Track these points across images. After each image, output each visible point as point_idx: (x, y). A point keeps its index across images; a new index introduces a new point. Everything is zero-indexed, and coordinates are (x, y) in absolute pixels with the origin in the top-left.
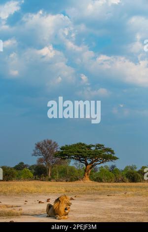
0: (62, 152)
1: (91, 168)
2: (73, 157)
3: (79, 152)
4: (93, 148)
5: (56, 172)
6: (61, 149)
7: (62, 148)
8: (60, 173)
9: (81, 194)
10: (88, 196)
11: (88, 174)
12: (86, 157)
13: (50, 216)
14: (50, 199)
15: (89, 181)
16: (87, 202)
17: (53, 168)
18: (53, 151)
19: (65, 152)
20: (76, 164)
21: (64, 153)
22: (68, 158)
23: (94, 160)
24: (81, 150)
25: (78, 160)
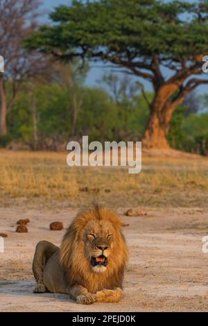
0: (60, 29)
1: (174, 99)
2: (104, 49)
3: (127, 32)
4: (186, 17)
5: (29, 113)
6: (55, 17)
7: (59, 15)
8: (46, 115)
9: (148, 203)
10: (178, 214)
11: (162, 124)
12: (157, 51)
13: (47, 291)
14: (27, 221)
15: (168, 151)
16: (179, 236)
17: (20, 96)
18: (17, 26)
19: (71, 29)
20: (110, 79)
21: (66, 33)
22: (82, 56)
23: (188, 64)
24: (135, 24)
25: (124, 64)
